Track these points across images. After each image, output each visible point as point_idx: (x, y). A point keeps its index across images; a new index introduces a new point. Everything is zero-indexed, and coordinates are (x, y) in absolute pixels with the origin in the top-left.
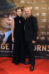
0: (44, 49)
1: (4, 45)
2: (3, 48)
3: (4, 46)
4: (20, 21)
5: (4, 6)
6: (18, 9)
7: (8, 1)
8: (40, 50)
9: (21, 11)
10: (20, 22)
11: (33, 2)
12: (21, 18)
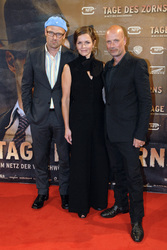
0: (156, 161)
1: (30, 147)
2: (27, 155)
3: (30, 149)
4: (89, 73)
5: (29, 25)
6: (80, 34)
7: (43, 10)
8: (145, 165)
9: (90, 40)
10: (91, 78)
11: (122, 9)
12: (93, 63)
